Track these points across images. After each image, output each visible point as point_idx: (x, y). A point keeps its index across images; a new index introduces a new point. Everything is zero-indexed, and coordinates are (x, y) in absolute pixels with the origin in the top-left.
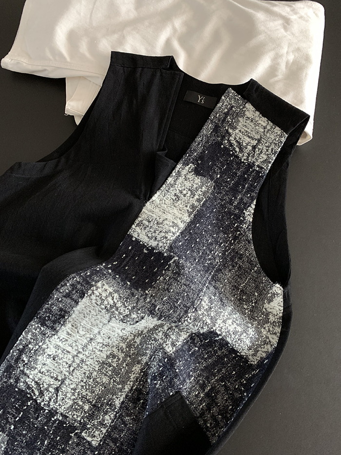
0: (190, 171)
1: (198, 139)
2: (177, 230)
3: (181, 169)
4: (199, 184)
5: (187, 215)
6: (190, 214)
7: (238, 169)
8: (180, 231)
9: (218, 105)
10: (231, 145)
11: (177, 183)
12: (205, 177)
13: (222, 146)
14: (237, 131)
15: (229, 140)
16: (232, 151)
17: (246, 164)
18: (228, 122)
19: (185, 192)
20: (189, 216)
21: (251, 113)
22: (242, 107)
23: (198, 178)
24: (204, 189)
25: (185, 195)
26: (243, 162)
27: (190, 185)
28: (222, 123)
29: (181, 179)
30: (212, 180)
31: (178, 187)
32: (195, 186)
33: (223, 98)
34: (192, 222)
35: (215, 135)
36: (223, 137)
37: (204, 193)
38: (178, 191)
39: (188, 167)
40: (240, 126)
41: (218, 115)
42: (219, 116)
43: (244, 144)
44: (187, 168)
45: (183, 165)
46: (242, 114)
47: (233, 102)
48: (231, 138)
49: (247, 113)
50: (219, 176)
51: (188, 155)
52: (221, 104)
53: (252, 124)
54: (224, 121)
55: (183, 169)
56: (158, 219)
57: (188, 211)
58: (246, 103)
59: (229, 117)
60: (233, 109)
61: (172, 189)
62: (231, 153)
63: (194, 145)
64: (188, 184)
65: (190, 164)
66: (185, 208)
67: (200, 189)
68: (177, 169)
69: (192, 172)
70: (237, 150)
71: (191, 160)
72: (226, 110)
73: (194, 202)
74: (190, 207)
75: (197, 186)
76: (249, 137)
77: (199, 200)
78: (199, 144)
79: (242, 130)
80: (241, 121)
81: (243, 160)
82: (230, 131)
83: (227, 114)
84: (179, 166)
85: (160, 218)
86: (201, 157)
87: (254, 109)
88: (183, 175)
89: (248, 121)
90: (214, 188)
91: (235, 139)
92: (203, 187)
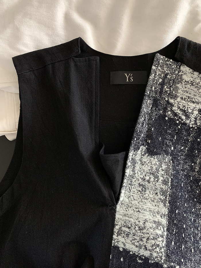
0: (143, 153)
1: (141, 119)
2: (162, 229)
3: (134, 155)
4: (158, 163)
5: (162, 205)
6: (164, 202)
7: (189, 135)
8: (165, 229)
9: (150, 77)
10: (175, 114)
11: (136, 172)
12: (160, 154)
13: (167, 118)
14: (179, 99)
15: (172, 111)
16: (178, 120)
17: (196, 128)
18: (166, 92)
19: (147, 178)
20: (165, 205)
21: (189, 75)
22: (177, 72)
23: (154, 158)
24: (164, 167)
25: (149, 181)
26: (192, 127)
27: (149, 168)
28: (160, 95)
29: (138, 166)
30: (167, 154)
31: (139, 175)
32: (154, 168)
33: (154, 67)
34: (171, 211)
35: (156, 109)
36: (165, 110)
37: (167, 171)
38: (140, 180)
39: (140, 150)
40: (180, 93)
41: (153, 88)
42: (155, 88)
43: (190, 111)
44: (139, 152)
45: (134, 151)
46: (179, 79)
47: (165, 69)
48: (174, 108)
49: (185, 77)
50: (172, 148)
51: (135, 139)
52: (153, 75)
53: (192, 87)
54: (161, 92)
55: (136, 155)
56: (137, 223)
57: (160, 199)
58: (180, 67)
59: (166, 87)
60: (168, 76)
61: (134, 180)
62: (178, 122)
63: (139, 126)
64: (146, 168)
65: (141, 147)
66: (157, 197)
67: (160, 169)
68: (130, 158)
69: (145, 154)
70: (184, 117)
71: (141, 143)
72: (161, 80)
73: (162, 186)
74: (160, 194)
75: (156, 166)
76: (193, 102)
77: (165, 182)
78: (143, 124)
79: (184, 97)
80: (180, 87)
81: (191, 126)
82: (172, 101)
83: (162, 84)
84: (131, 154)
85: (139, 221)
86: (149, 135)
87: (191, 70)
88: (138, 161)
89: (189, 86)
90: (173, 162)
91: (179, 108)
92: (163, 165)
